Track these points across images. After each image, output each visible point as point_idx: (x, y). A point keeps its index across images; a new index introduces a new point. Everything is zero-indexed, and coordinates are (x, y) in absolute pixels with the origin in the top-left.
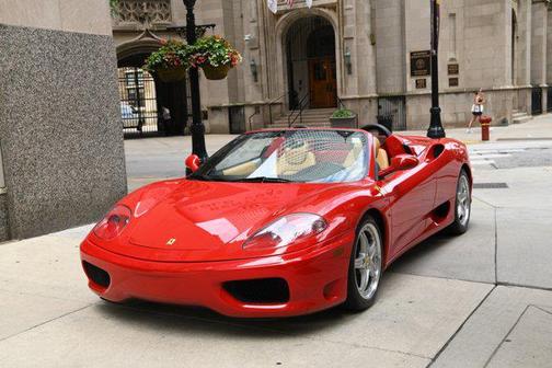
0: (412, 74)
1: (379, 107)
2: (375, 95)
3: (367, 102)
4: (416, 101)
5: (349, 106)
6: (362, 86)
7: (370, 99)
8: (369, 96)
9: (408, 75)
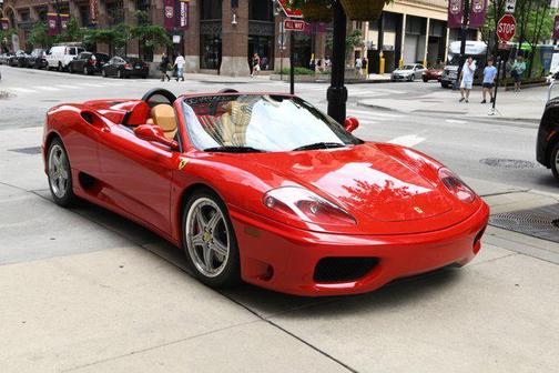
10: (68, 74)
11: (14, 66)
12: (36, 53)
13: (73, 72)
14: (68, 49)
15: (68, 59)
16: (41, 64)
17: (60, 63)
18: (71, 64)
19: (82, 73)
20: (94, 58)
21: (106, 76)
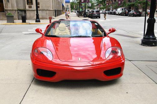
0: (27, 4)
1: (18, 13)
2: (17, 9)
3: (15, 11)
4: (29, 12)
5: (9, 12)
6: (12, 6)
7: (15, 10)
8: (15, 9)
9: (26, 4)
10: (120, 16)
11: (109, 14)
12: (114, 11)
13: (121, 15)
14: (121, 9)
15: (121, 12)
16: (115, 14)
17: (119, 13)
18: (121, 13)
19: (123, 15)
20: (127, 11)
21: (129, 16)
